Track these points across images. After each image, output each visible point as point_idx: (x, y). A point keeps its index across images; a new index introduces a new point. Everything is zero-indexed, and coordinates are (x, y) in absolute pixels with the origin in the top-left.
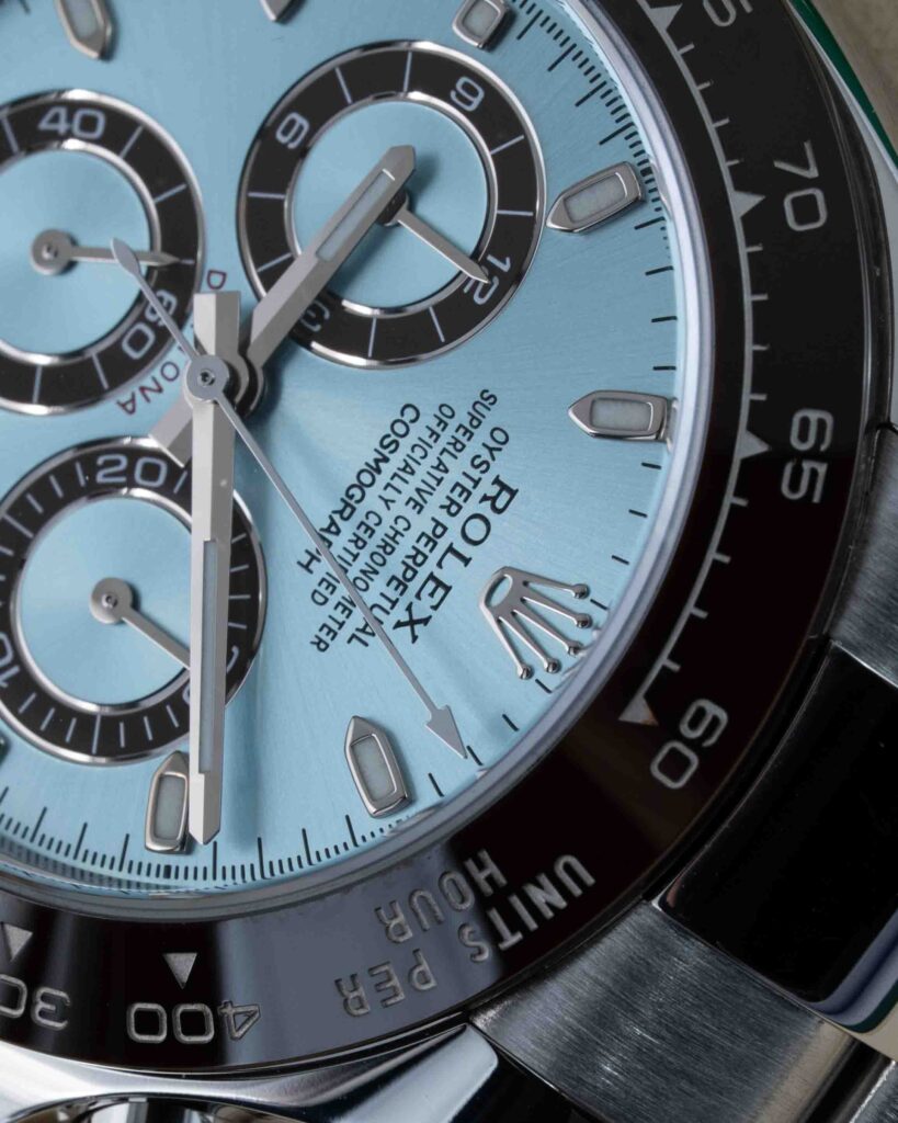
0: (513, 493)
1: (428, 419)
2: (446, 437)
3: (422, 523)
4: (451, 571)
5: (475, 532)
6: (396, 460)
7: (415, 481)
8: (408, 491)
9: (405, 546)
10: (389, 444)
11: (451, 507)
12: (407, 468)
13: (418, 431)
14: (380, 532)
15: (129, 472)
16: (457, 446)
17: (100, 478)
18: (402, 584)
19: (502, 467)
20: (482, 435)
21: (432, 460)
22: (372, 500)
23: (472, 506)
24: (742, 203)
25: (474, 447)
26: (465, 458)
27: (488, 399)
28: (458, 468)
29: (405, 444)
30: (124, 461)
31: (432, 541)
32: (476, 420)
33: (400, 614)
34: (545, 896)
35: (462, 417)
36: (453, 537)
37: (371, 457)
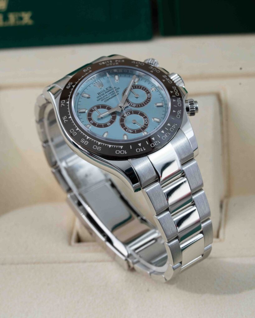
0: (98, 93)
1: (104, 101)
2: (102, 99)
3: (107, 94)
4: (105, 90)
5: (102, 92)
6: (107, 99)
7: (106, 97)
8: (107, 96)
9: (109, 93)
10: (108, 100)
11: (104, 94)
12: (107, 98)
13: (105, 100)
14: (111, 94)
15: (133, 105)
16: (102, 98)
17: (135, 105)
18: (110, 90)
19: (98, 96)
20: (99, 98)
21: (104, 98)
22: (111, 97)
23: (102, 94)
24: (68, 103)
25: (100, 98)
26: (101, 97)
27: (98, 100)
28: (102, 96)
29: (106, 99)
30: (133, 106)
31: (106, 92)
32: (99, 99)
33: (111, 88)
34: (103, 63)
35: (100, 100)
36: (104, 92)
37: (110, 99)
